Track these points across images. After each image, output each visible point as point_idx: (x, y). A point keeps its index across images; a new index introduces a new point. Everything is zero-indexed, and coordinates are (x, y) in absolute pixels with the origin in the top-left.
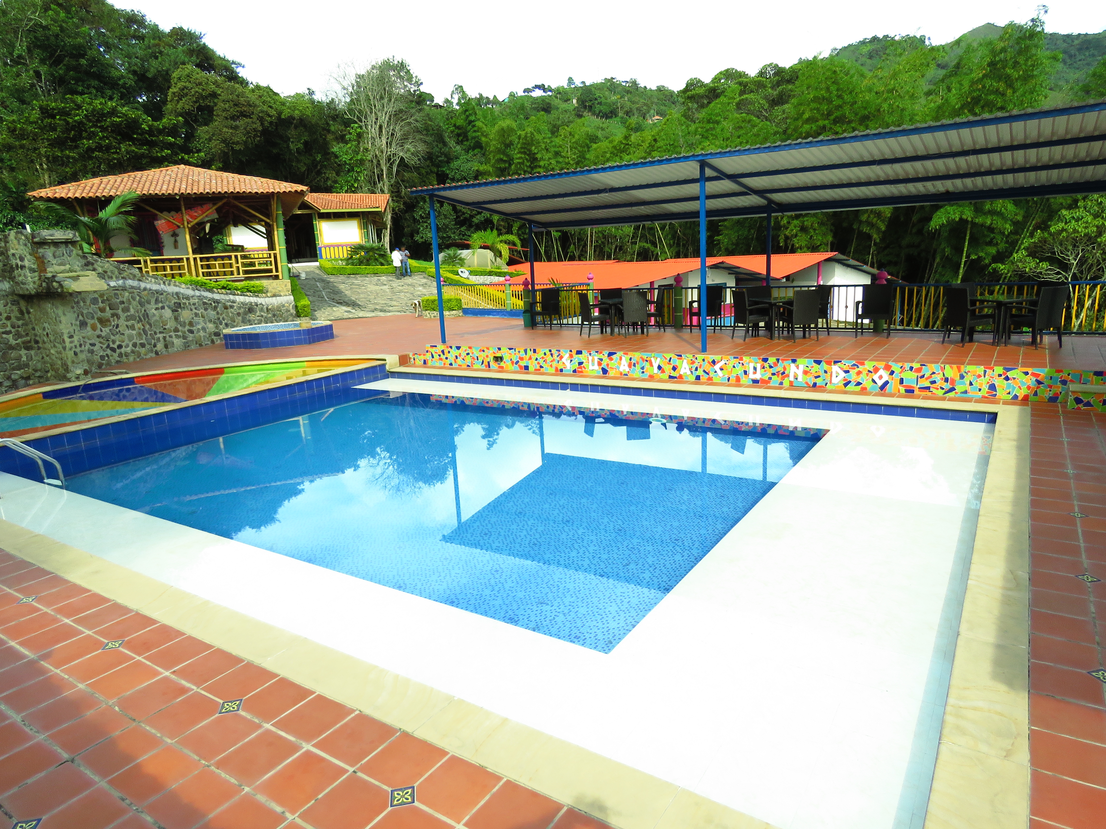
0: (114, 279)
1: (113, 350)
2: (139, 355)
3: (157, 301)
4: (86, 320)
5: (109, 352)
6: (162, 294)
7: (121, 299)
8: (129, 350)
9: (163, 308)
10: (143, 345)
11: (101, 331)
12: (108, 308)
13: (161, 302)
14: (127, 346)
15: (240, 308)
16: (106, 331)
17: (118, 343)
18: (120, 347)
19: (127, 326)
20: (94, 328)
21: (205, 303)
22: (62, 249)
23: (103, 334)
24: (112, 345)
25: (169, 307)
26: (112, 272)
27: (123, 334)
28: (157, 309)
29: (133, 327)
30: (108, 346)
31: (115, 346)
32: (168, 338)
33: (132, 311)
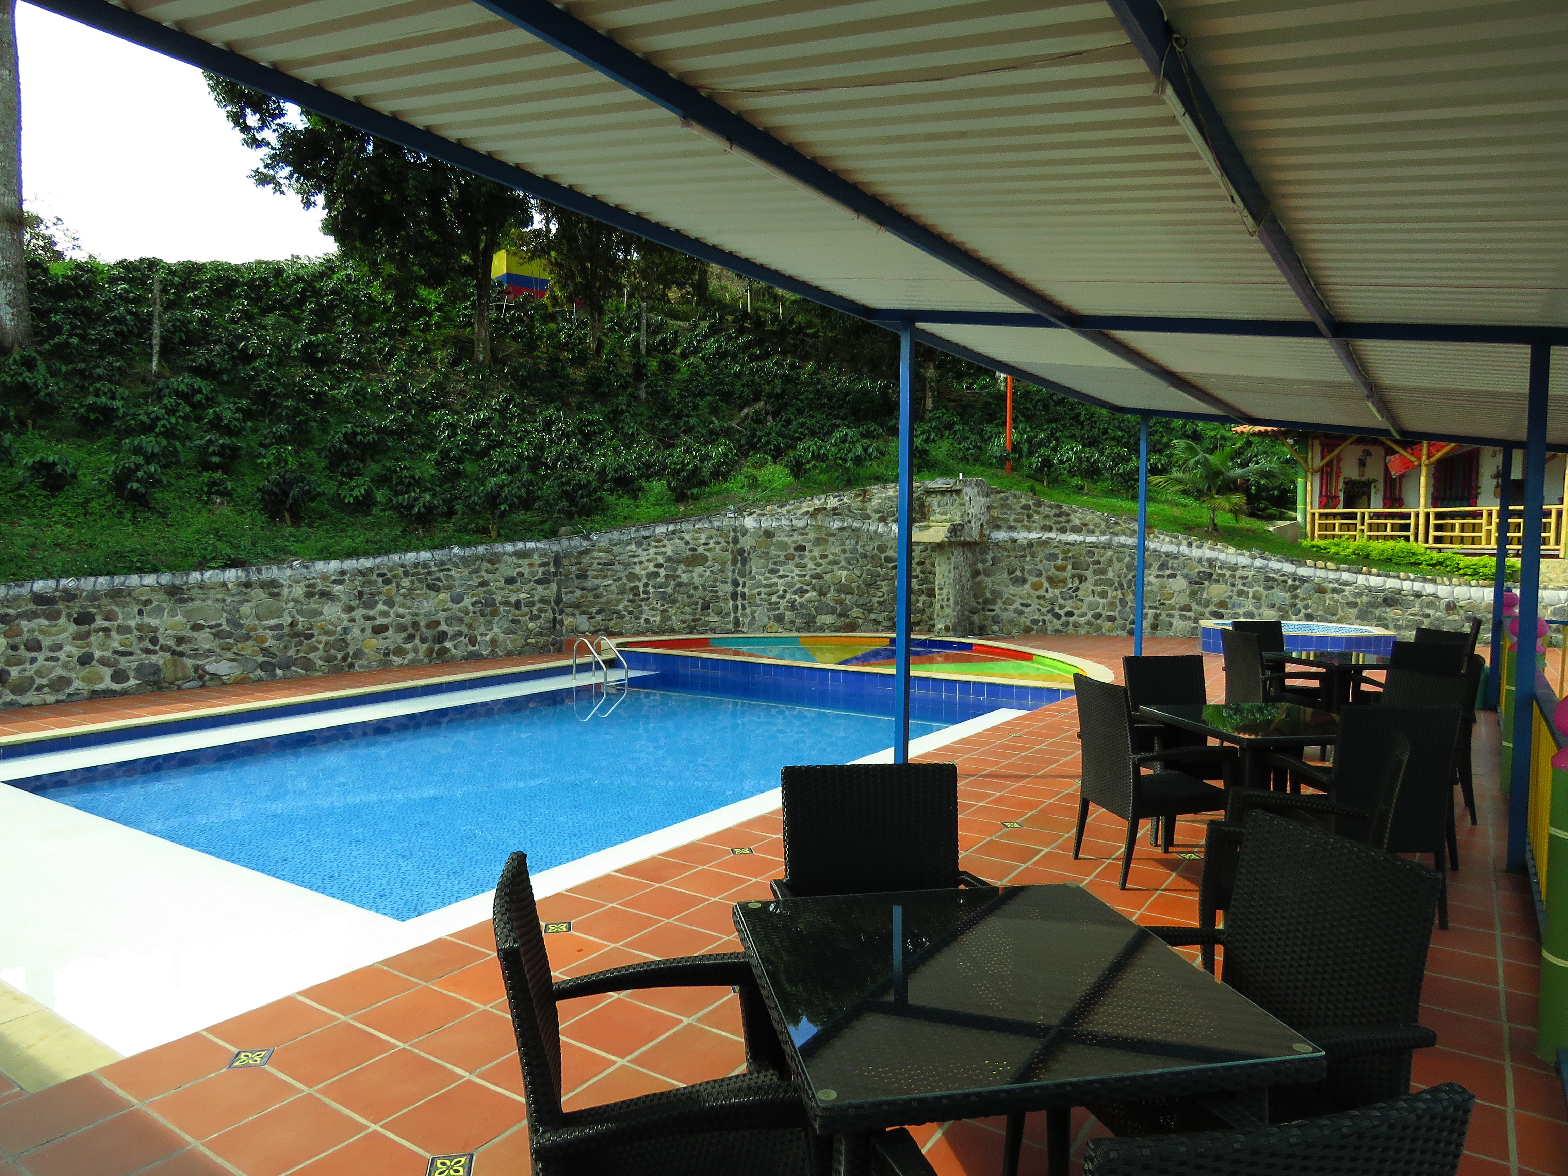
0: (1098, 533)
1: (1058, 616)
2: (1099, 629)
3: (1162, 567)
4: (1026, 576)
5: (1049, 617)
6: (1176, 558)
7: (1096, 558)
8: (1083, 620)
9: (1173, 576)
10: (1112, 619)
11: (1047, 591)
12: (1070, 567)
13: (1172, 568)
14: (1083, 615)
15: (1360, 595)
16: (1054, 592)
17: (1067, 609)
18: (1070, 614)
19: (1093, 592)
20: (1036, 587)
21: (1268, 579)
22: (947, 498)
23: (1048, 596)
24: (1057, 610)
25: (1186, 576)
26: (1097, 525)
27: (1082, 600)
28: (1158, 577)
29: (1104, 595)
30: (1051, 611)
31: (1062, 612)
32: (1163, 616)
33: (1110, 574)
